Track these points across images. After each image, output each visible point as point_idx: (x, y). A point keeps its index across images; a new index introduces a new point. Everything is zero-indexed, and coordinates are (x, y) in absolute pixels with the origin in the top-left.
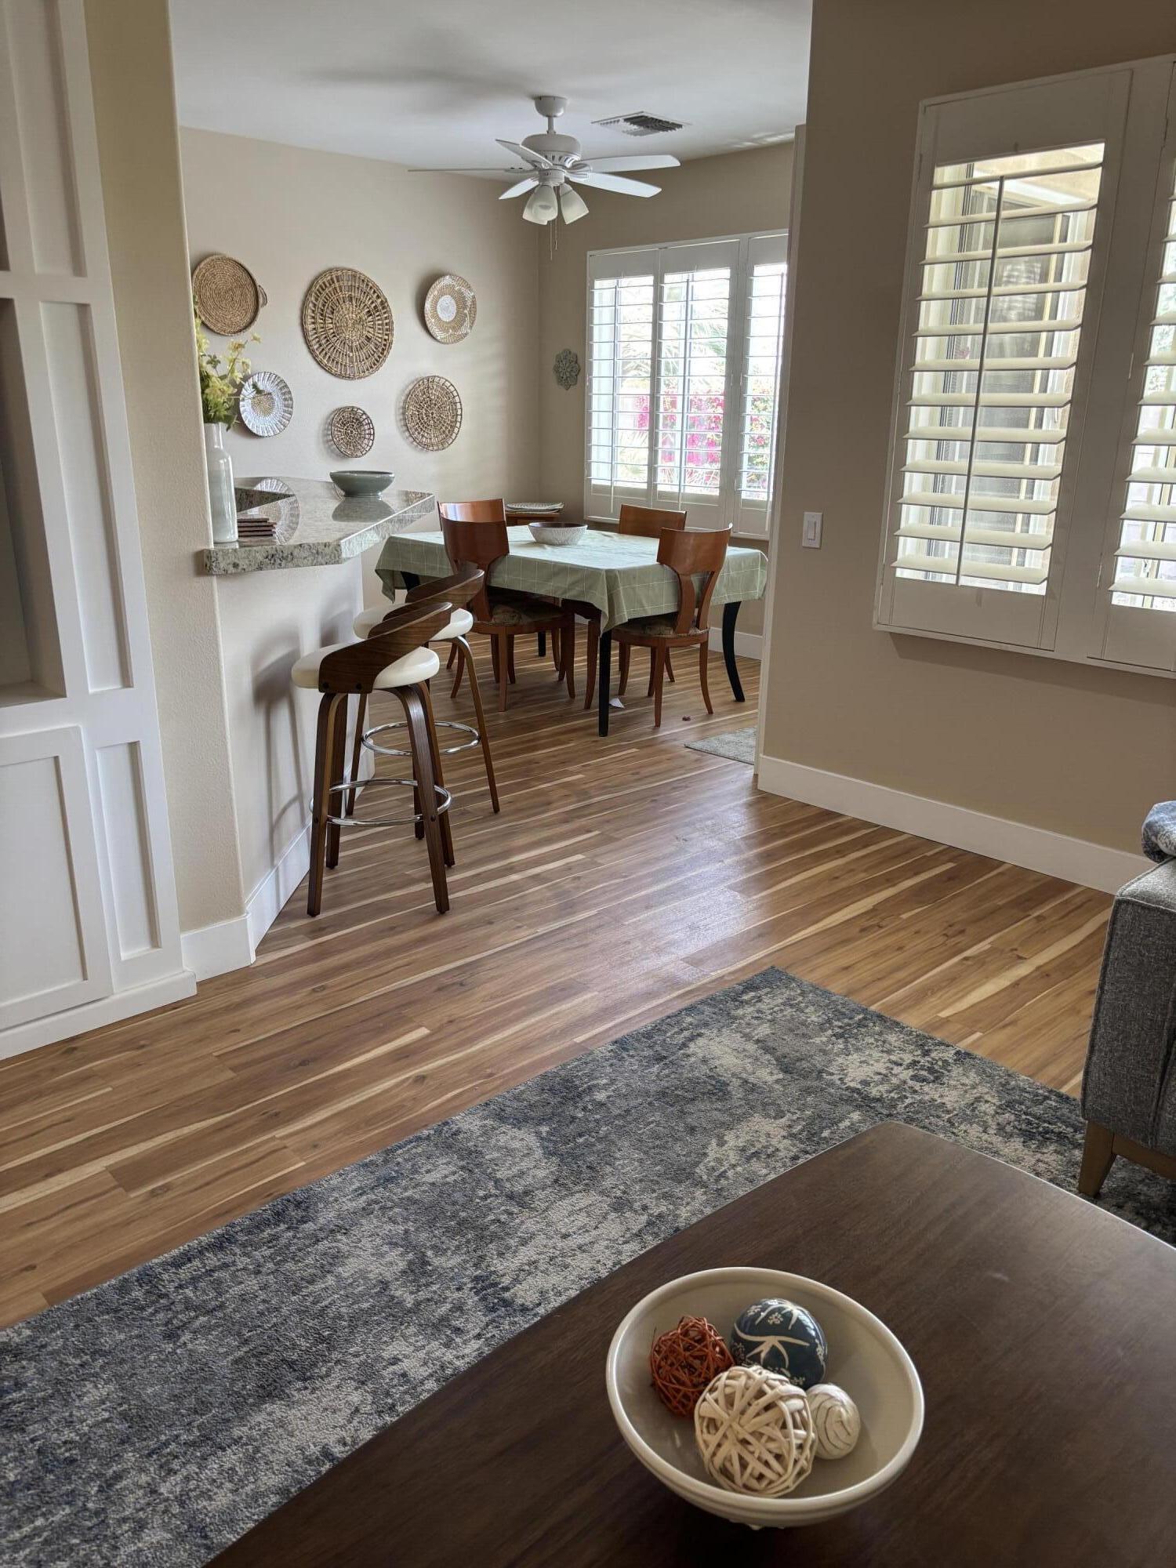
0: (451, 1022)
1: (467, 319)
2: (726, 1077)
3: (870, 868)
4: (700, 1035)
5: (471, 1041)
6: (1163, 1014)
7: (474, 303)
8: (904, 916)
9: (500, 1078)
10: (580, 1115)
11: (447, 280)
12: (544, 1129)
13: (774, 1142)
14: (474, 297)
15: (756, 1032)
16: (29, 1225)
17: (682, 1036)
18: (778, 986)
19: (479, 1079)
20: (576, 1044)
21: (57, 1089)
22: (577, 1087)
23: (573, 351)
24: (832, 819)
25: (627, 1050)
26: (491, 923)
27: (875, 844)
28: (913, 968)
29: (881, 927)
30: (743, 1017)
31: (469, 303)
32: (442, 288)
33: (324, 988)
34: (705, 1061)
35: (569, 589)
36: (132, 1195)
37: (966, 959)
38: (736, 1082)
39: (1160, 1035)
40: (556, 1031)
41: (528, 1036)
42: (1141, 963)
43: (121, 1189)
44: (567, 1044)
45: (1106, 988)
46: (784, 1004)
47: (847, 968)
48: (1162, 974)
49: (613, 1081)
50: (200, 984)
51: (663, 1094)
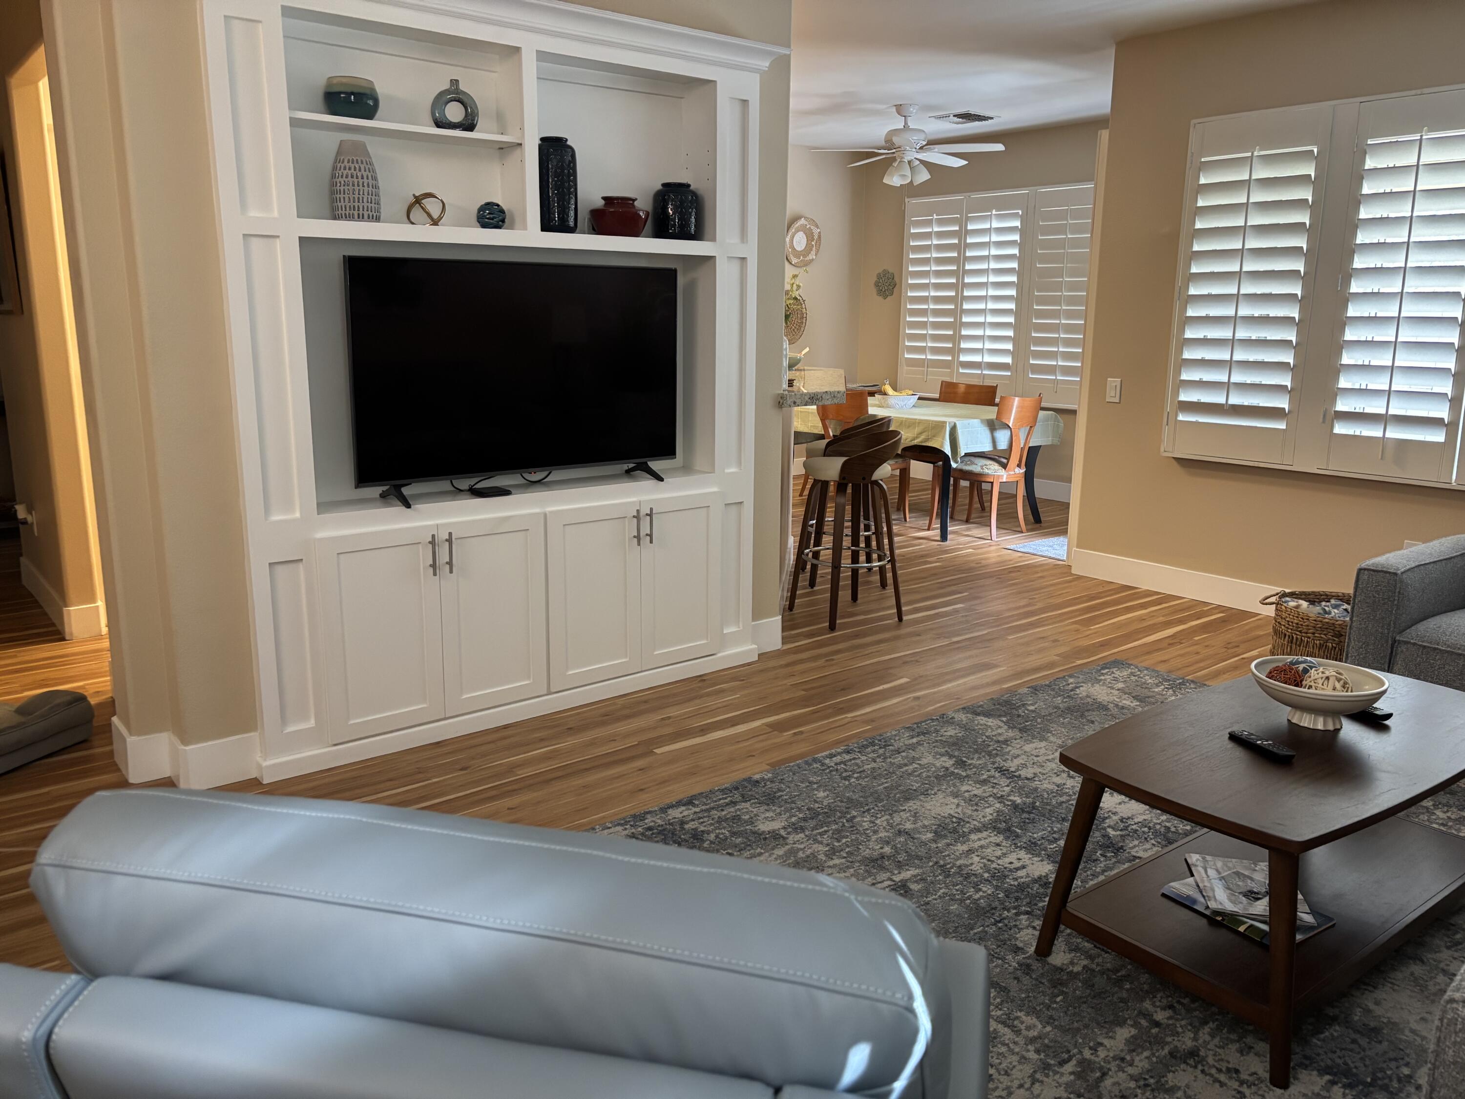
0: (919, 677)
1: (814, 249)
2: (1104, 703)
3: (1168, 614)
5: (939, 685)
6: (1388, 629)
7: (819, 237)
8: (1196, 638)
9: (965, 699)
10: (1022, 714)
11: (802, 221)
12: (1004, 719)
14: (820, 233)
15: (1116, 686)
16: (738, 742)
17: (1070, 686)
18: (1122, 667)
19: (953, 699)
21: (708, 695)
22: (1014, 704)
23: (891, 271)
24: (1130, 590)
25: (1039, 691)
26: (919, 635)
27: (1166, 603)
28: (1208, 662)
29: (1182, 643)
30: (1105, 680)
31: (816, 237)
32: (798, 227)
33: (833, 660)
34: (1088, 696)
35: (917, 437)
36: (785, 734)
37: (1243, 658)
38: (1111, 705)
39: (1387, 641)
42: (1374, 602)
43: (776, 732)
44: (999, 688)
45: (1354, 619)
46: (1129, 675)
47: (1164, 661)
48: (1386, 606)
49: (1035, 702)
50: (759, 655)
51: (1068, 708)
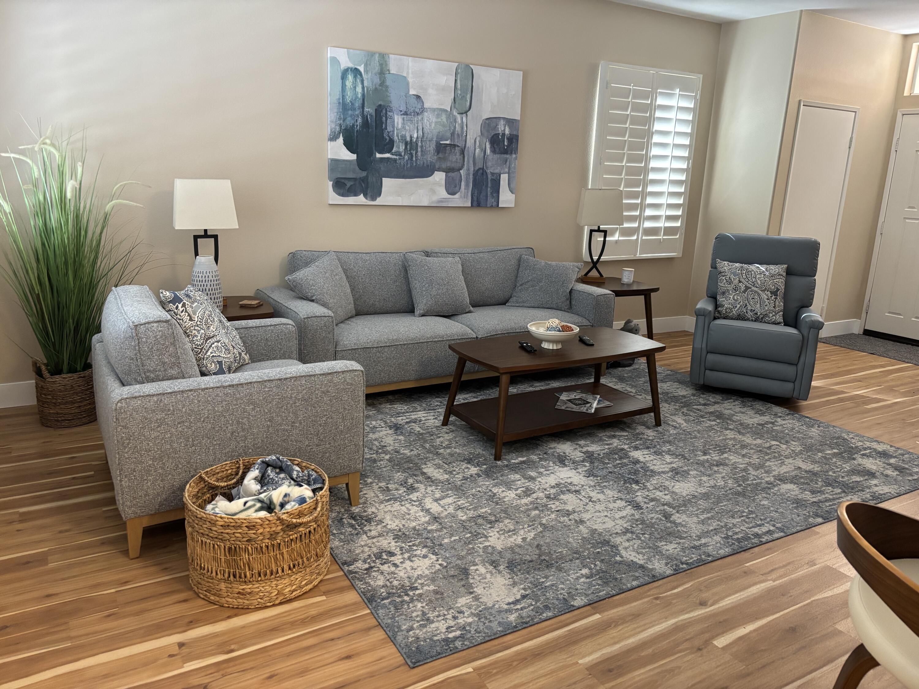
0: (700, 649)
2: (505, 572)
4: (509, 604)
9: (649, 596)
10: (598, 562)
12: (618, 558)
13: (497, 535)
15: (468, 601)
17: (521, 606)
18: (425, 641)
19: (663, 597)
20: (599, 613)
22: (600, 578)
25: (564, 599)
30: (471, 615)
34: (515, 584)
38: (501, 568)
40: (615, 626)
41: (635, 626)
44: (606, 613)
46: (433, 622)
49: (578, 578)
51: (549, 566)
